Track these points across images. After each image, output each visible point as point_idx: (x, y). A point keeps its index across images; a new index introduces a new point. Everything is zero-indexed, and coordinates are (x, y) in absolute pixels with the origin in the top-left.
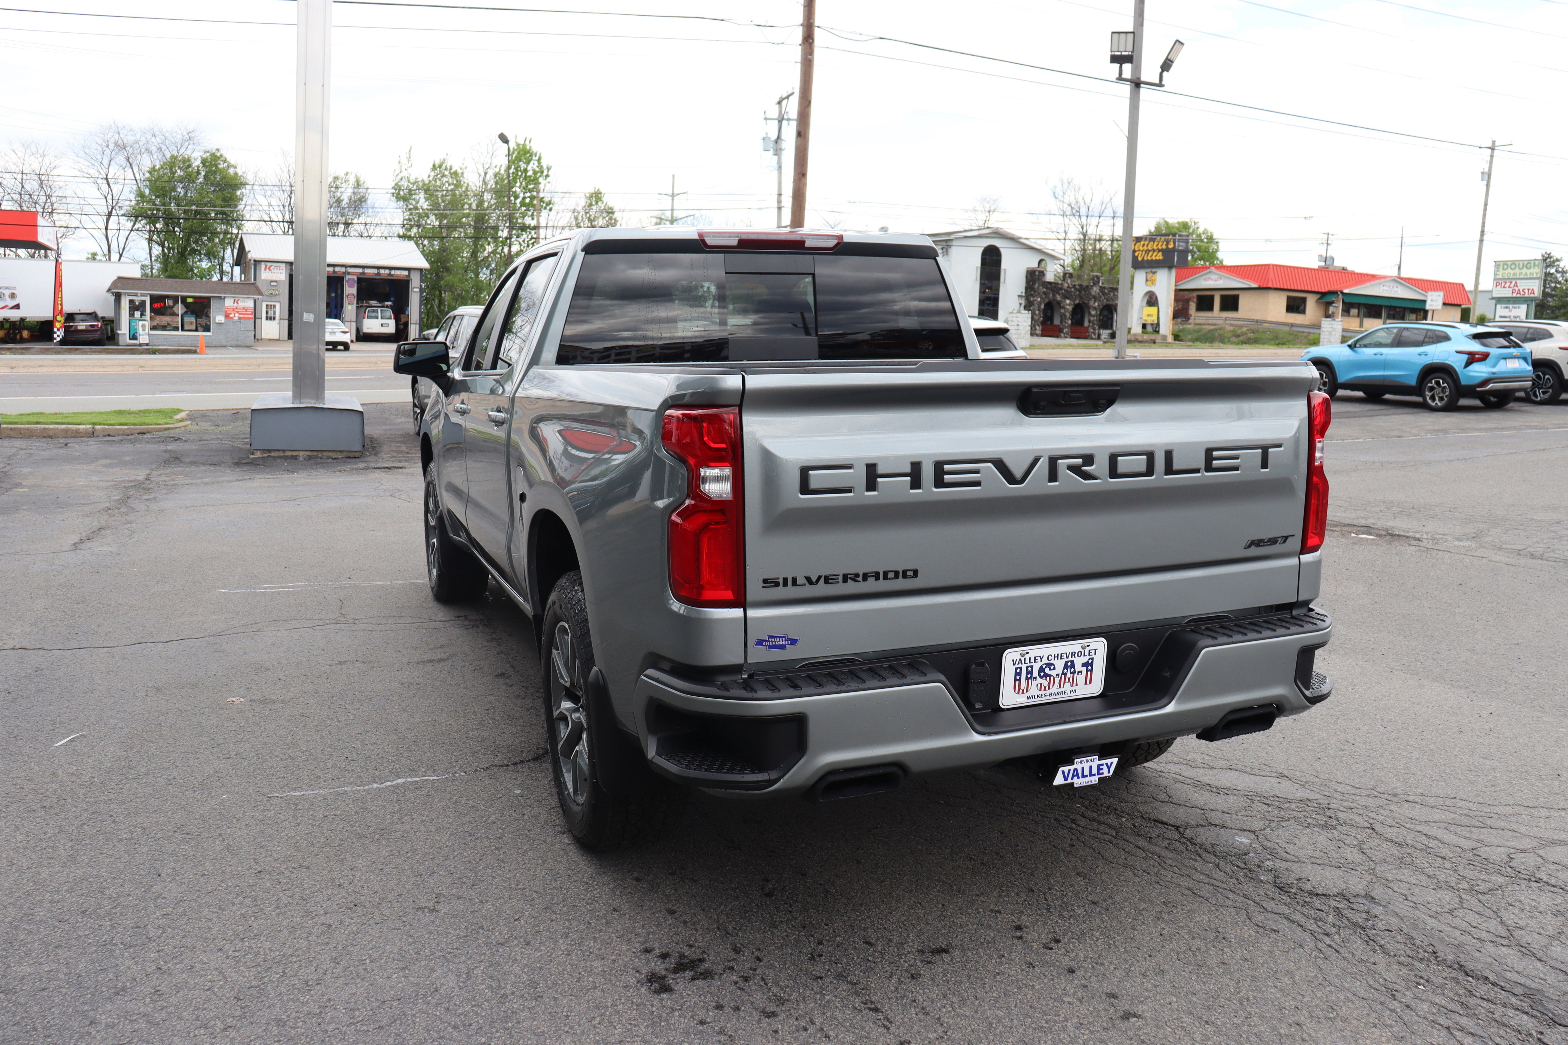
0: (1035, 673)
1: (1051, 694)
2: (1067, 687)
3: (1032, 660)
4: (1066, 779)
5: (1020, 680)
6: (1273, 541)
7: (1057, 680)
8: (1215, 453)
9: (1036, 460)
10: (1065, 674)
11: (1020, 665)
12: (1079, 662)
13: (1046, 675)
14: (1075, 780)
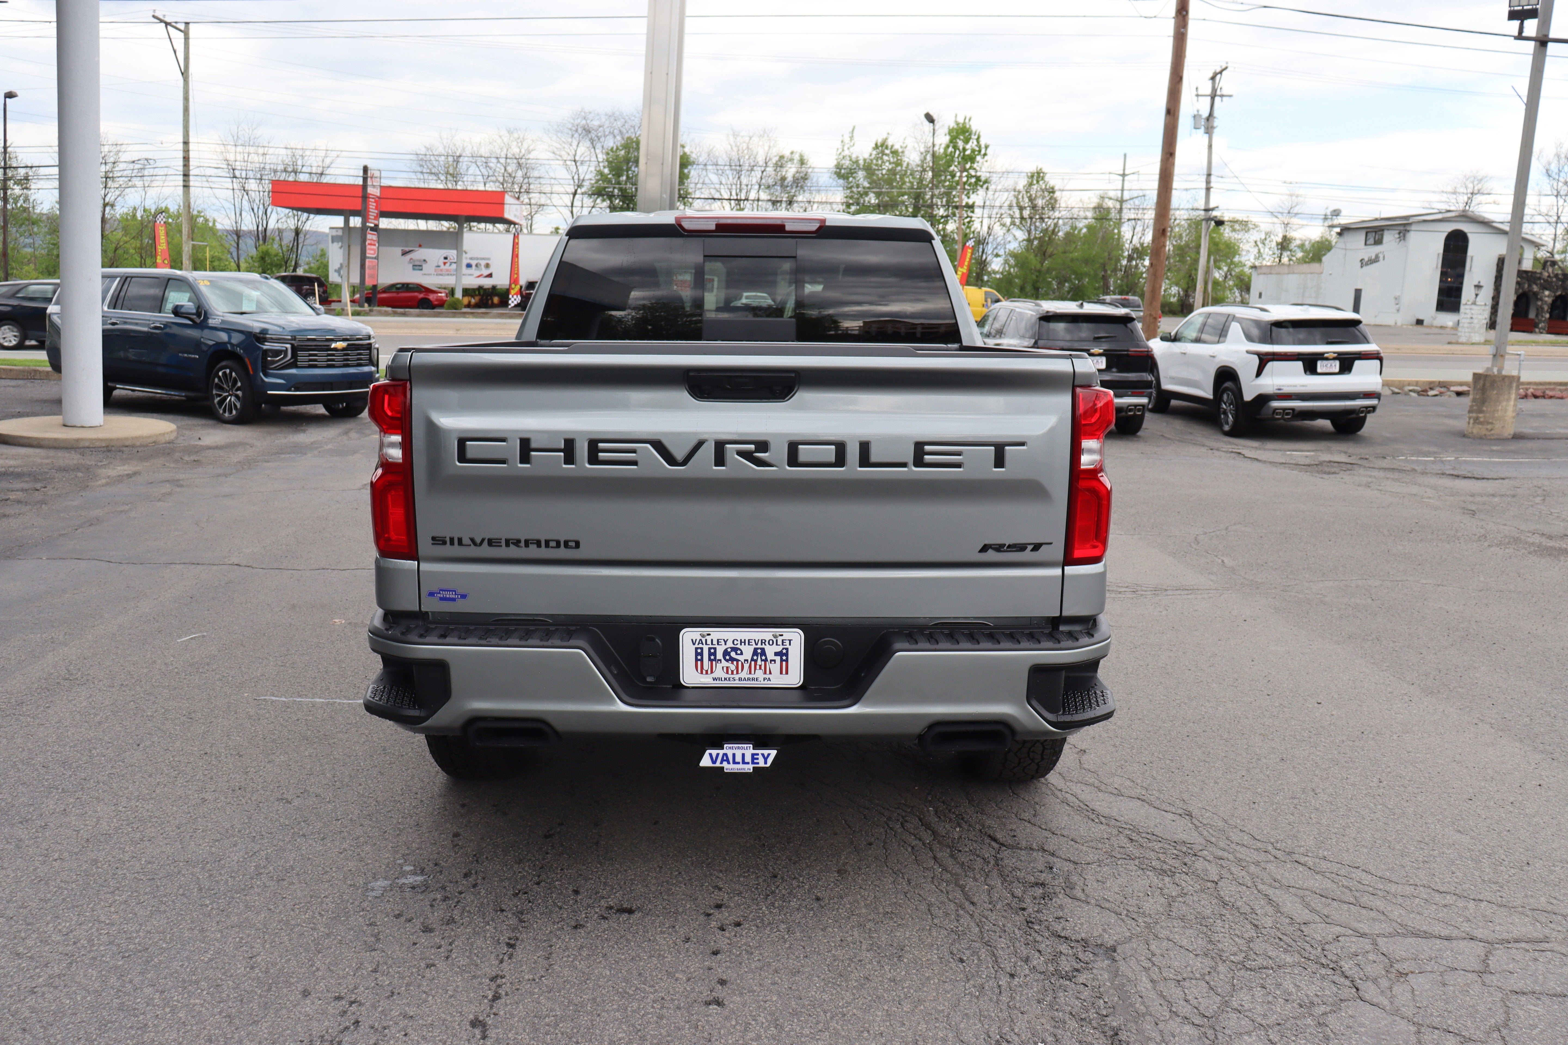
0: (719, 655)
1: (740, 679)
2: (759, 674)
3: (715, 642)
4: (714, 762)
5: (702, 660)
6: (1021, 548)
7: (746, 666)
8: (927, 448)
9: (700, 444)
10: (756, 661)
11: (700, 646)
12: (770, 651)
13: (732, 660)
14: (725, 764)
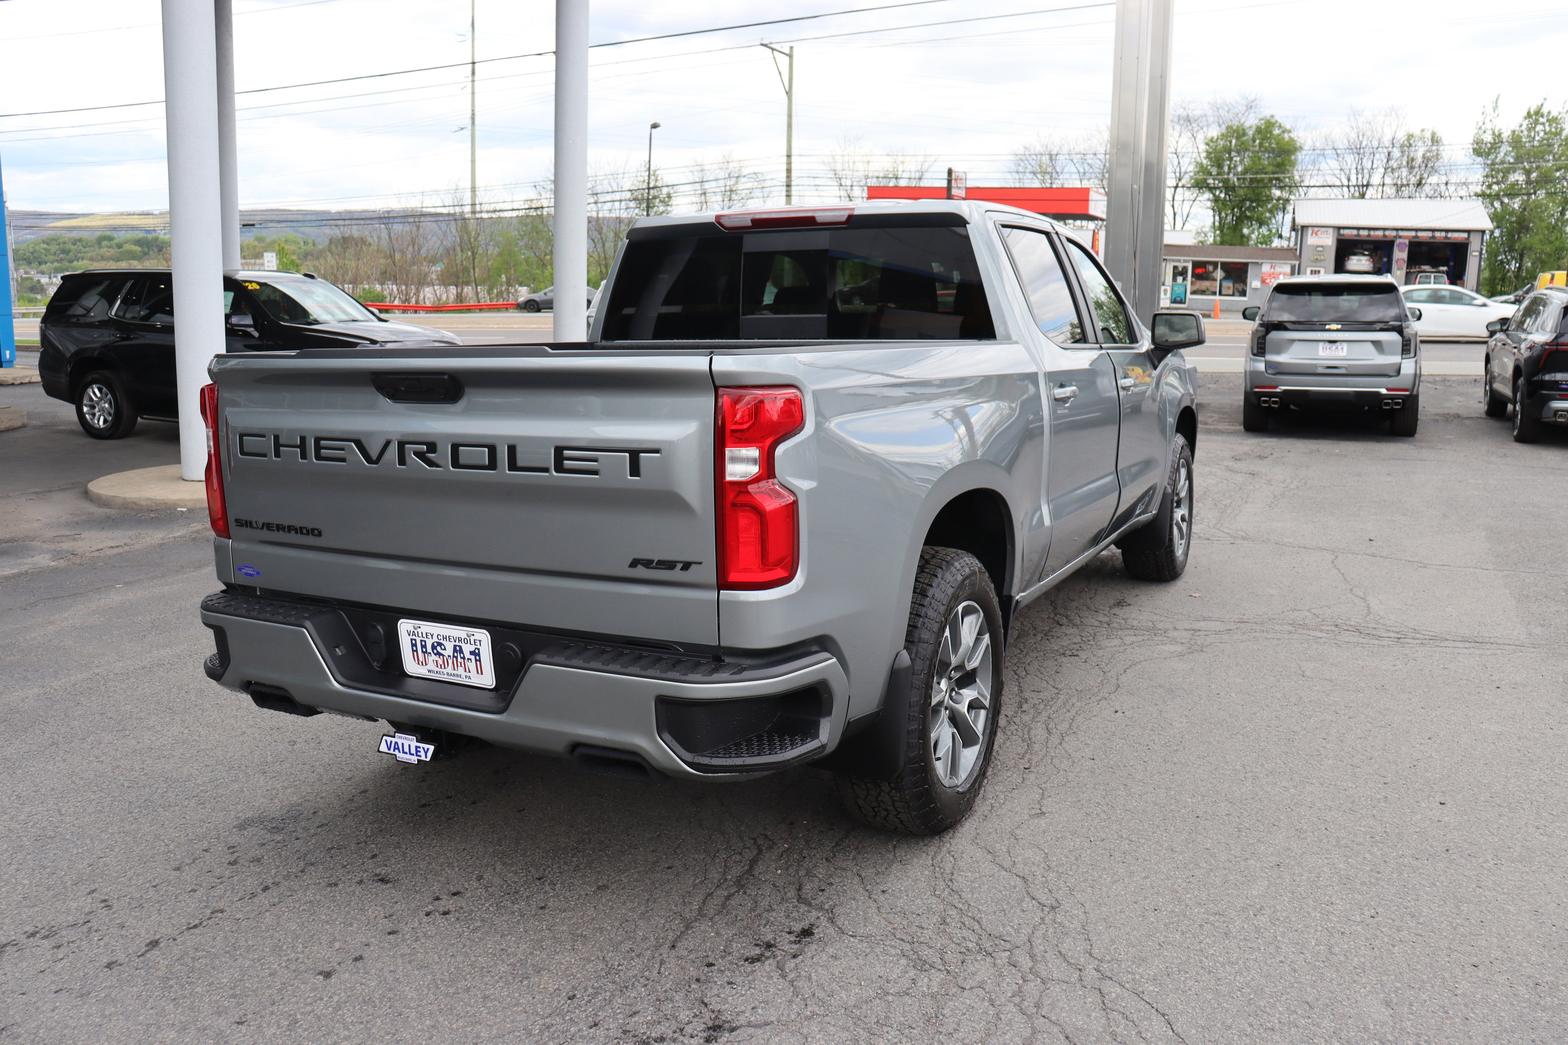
0: (429, 649)
1: (448, 674)
2: (461, 671)
3: (424, 635)
4: (389, 749)
5: (417, 651)
6: (669, 565)
7: (450, 661)
8: (567, 453)
9: (388, 443)
10: (457, 658)
11: (414, 637)
12: (467, 649)
13: (439, 654)
14: (396, 752)
